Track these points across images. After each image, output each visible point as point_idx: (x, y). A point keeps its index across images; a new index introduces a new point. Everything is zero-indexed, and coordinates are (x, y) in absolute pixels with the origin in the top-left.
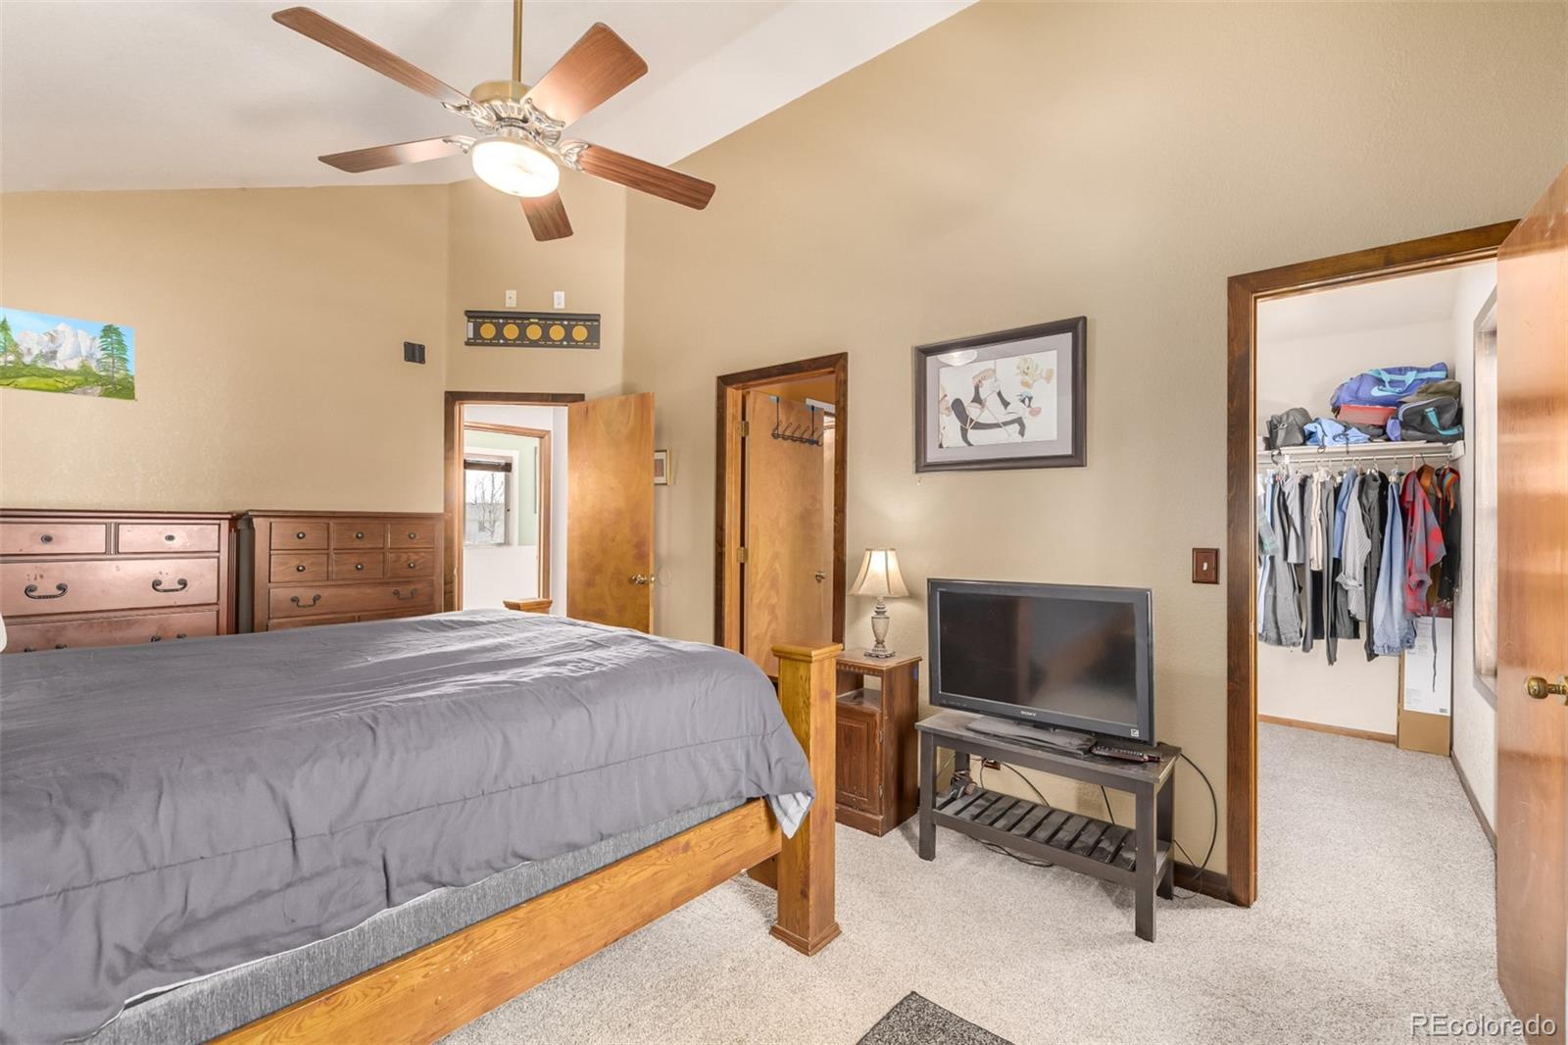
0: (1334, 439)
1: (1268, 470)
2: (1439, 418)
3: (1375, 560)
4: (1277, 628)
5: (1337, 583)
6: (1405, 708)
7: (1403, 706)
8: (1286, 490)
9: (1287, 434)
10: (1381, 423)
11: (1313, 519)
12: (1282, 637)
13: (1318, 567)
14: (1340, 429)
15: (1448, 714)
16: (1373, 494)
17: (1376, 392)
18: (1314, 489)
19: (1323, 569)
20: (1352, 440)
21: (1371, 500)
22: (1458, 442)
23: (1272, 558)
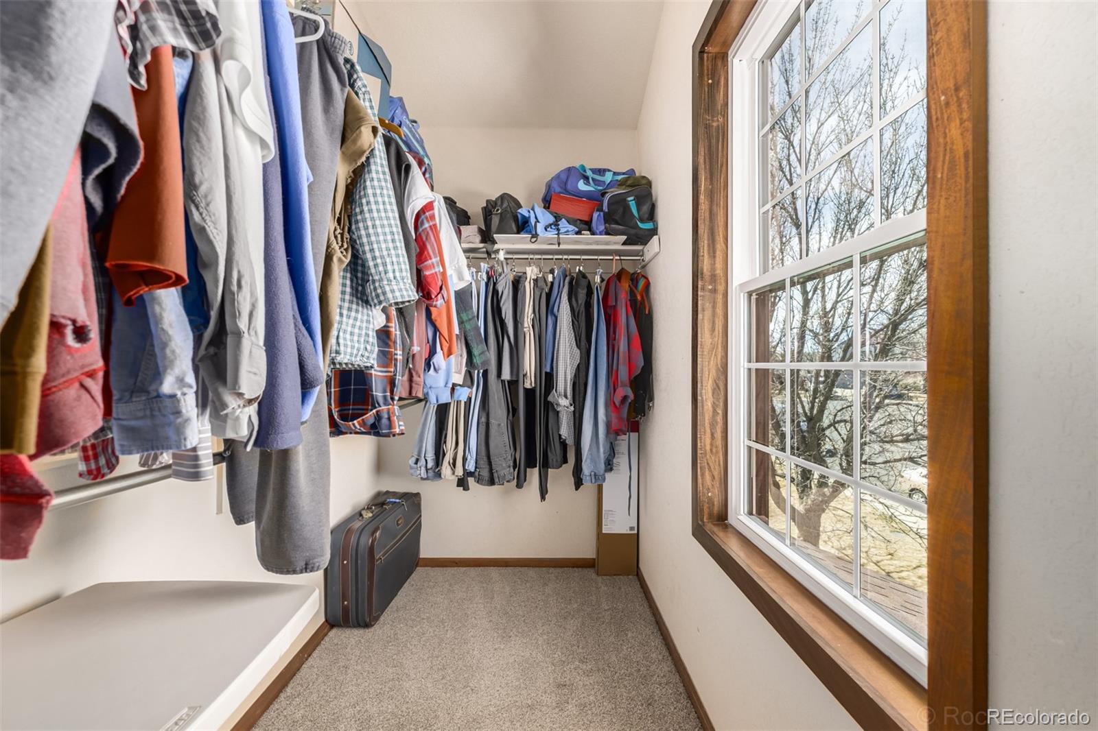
0: (546, 230)
1: (482, 264)
2: (639, 210)
3: (582, 374)
4: (490, 463)
5: (549, 402)
6: (604, 532)
7: (602, 530)
8: (500, 288)
9: (501, 220)
10: (586, 218)
11: (526, 325)
12: (495, 475)
13: (531, 384)
14: (551, 219)
15: (636, 532)
16: (582, 294)
17: (582, 186)
18: (528, 287)
19: (535, 387)
20: (562, 230)
21: (580, 302)
22: (655, 237)
23: (485, 373)
